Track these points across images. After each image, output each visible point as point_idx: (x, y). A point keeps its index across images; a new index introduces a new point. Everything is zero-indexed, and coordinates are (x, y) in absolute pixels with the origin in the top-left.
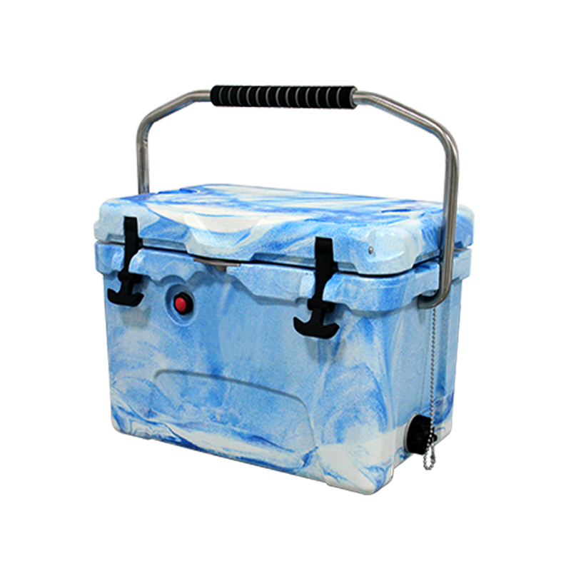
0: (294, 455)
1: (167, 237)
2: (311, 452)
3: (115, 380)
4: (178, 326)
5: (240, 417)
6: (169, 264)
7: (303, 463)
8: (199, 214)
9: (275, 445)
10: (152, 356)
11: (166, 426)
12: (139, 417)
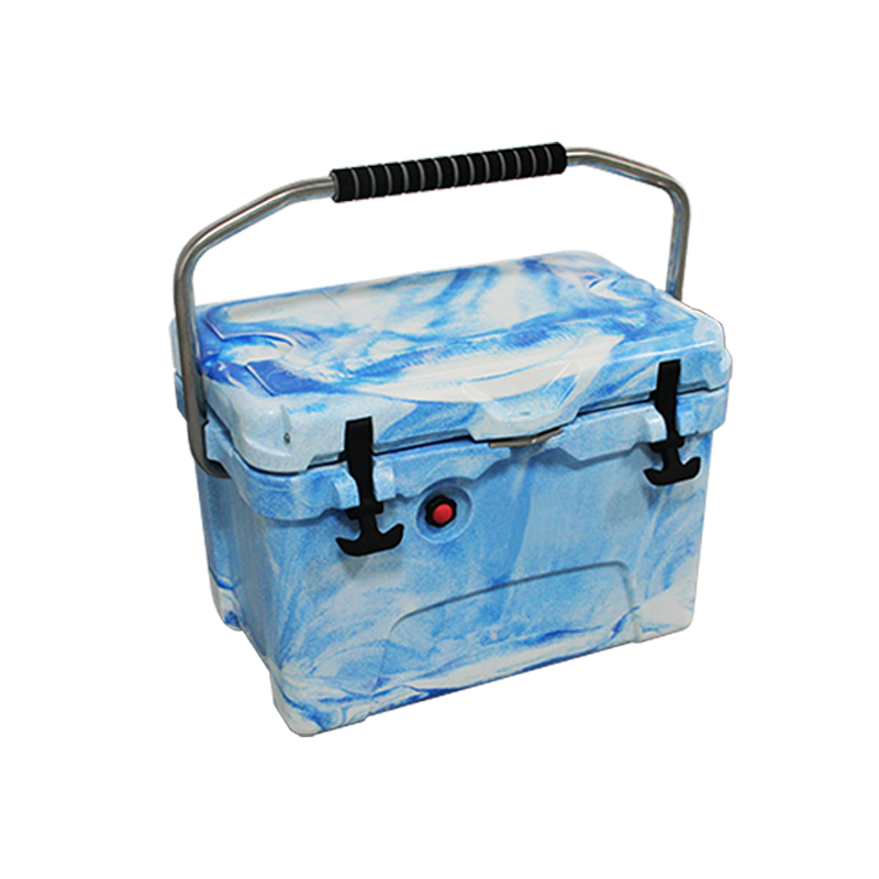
0: (602, 630)
1: (430, 428)
2: (624, 617)
3: (315, 665)
4: (439, 545)
5: (528, 620)
6: (439, 466)
7: (612, 633)
8: (474, 380)
9: (577, 631)
10: (390, 603)
11: (405, 686)
12: (361, 697)
